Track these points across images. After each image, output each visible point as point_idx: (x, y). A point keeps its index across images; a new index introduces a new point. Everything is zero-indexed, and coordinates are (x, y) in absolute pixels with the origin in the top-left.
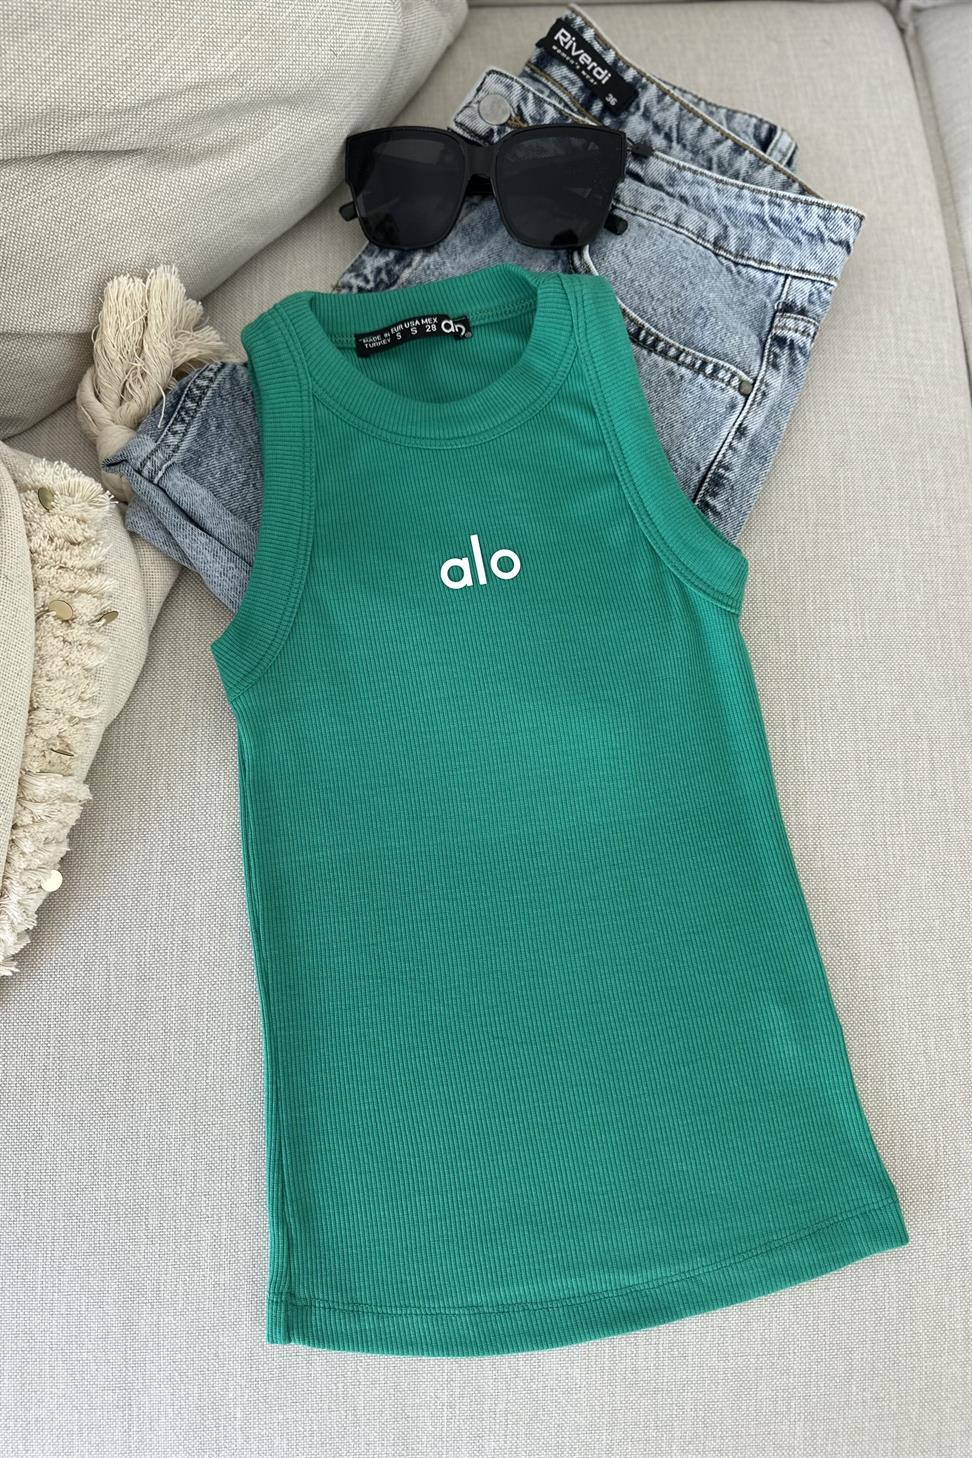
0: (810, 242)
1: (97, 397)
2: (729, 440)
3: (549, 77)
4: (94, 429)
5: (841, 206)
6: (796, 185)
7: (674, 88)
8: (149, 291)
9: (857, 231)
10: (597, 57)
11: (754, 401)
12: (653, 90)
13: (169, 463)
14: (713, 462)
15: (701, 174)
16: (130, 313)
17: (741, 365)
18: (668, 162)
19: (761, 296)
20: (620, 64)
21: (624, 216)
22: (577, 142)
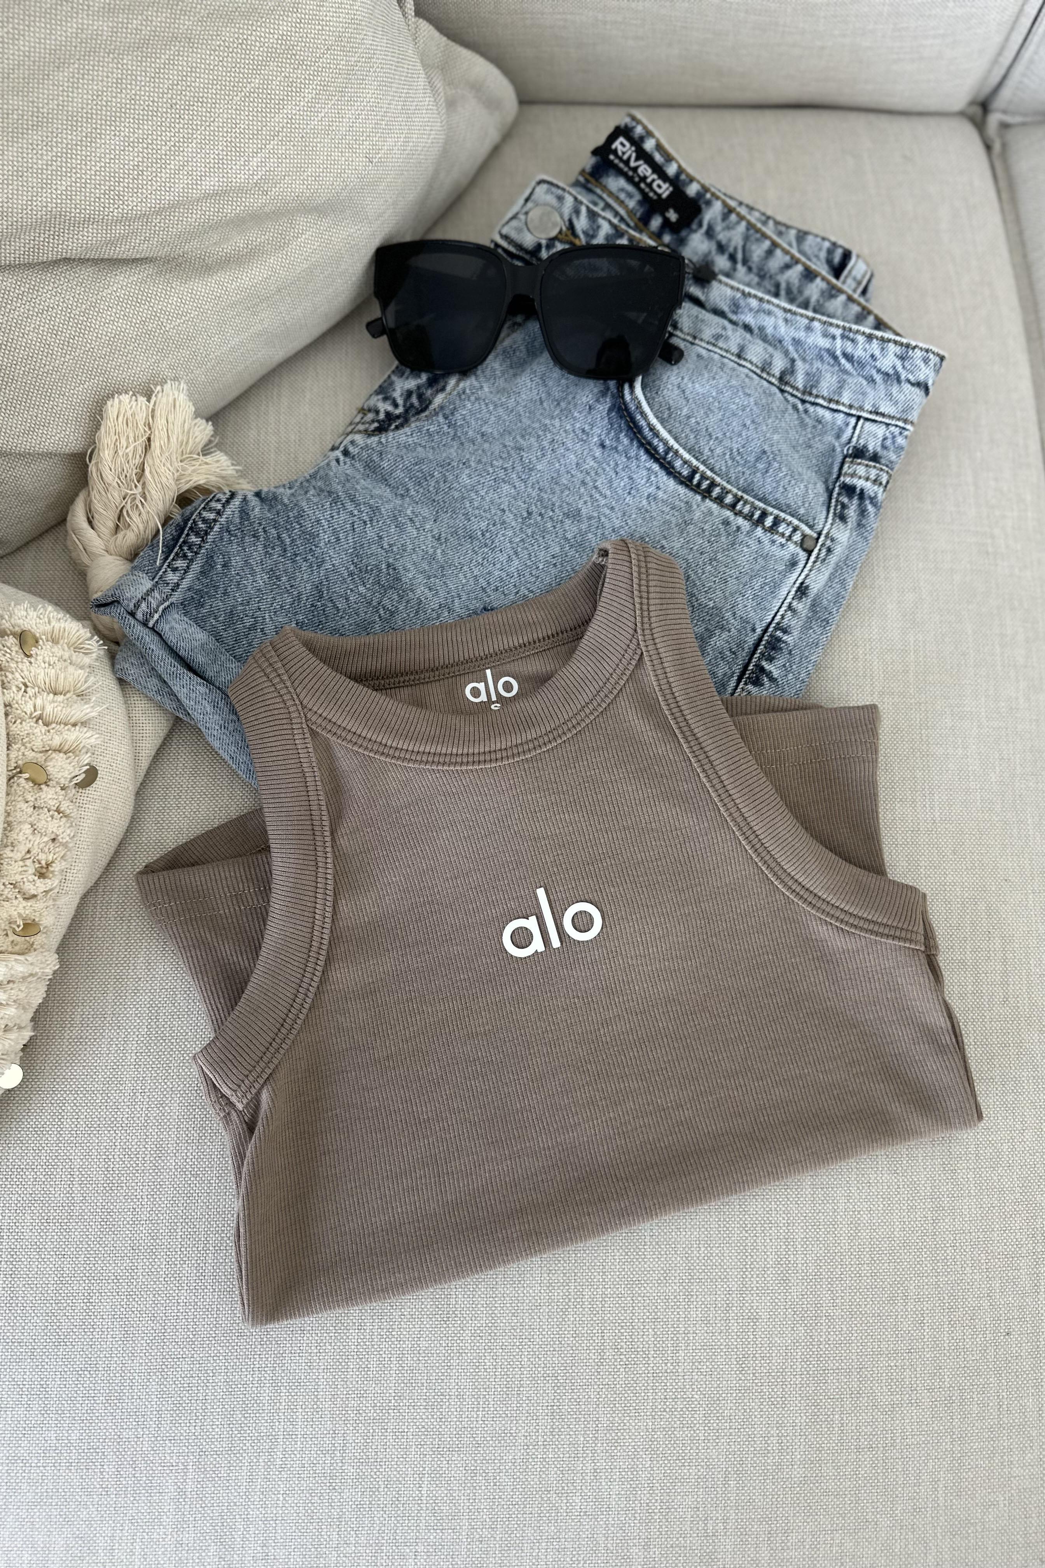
0: (885, 381)
1: (90, 523)
2: (789, 600)
3: (605, 188)
4: (85, 559)
5: (921, 345)
6: (871, 319)
7: (741, 204)
8: (153, 411)
9: (937, 371)
10: (658, 170)
11: (817, 558)
12: (717, 206)
13: (167, 604)
14: (770, 623)
15: (768, 302)
16: (131, 435)
17: (805, 518)
18: (732, 288)
19: (829, 438)
20: (683, 177)
21: (682, 345)
22: (634, 263)
